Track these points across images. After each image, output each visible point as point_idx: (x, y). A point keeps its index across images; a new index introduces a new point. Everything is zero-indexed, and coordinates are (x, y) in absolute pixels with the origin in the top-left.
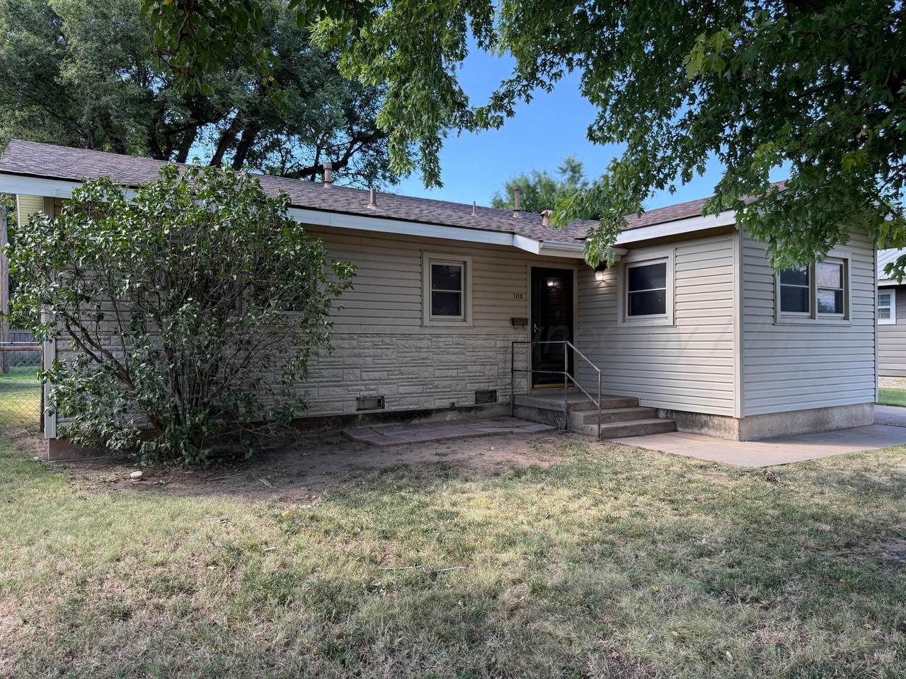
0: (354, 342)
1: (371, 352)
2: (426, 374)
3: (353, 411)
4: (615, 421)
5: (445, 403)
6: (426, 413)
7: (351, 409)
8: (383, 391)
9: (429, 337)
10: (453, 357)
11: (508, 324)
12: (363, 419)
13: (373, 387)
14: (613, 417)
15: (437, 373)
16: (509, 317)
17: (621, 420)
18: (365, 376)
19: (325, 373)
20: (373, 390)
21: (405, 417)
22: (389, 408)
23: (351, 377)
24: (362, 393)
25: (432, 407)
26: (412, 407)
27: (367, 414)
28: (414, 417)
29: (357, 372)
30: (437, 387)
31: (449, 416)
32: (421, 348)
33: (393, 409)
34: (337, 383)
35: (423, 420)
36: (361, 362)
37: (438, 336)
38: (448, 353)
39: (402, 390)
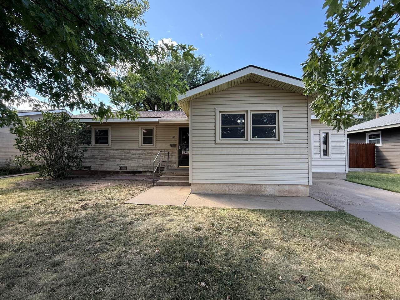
0: (119, 152)
1: (124, 154)
2: (140, 161)
3: (118, 170)
4: (174, 180)
5: (146, 170)
6: (140, 172)
7: (118, 169)
8: (126, 165)
9: (141, 150)
10: (149, 156)
11: (170, 146)
12: (121, 172)
13: (124, 164)
14: (173, 179)
15: (144, 161)
16: (170, 144)
17: (176, 180)
18: (122, 161)
19: (111, 159)
20: (124, 165)
21: (134, 173)
22: (128, 170)
23: (118, 161)
24: (121, 165)
25: (141, 171)
26: (135, 170)
27: (122, 171)
28: (136, 173)
29: (119, 159)
30: (143, 165)
31: (148, 174)
32: (138, 153)
33: (129, 170)
34: (114, 162)
35: (139, 174)
36: (121, 157)
37: (144, 150)
38: (147, 155)
39: (132, 165)
